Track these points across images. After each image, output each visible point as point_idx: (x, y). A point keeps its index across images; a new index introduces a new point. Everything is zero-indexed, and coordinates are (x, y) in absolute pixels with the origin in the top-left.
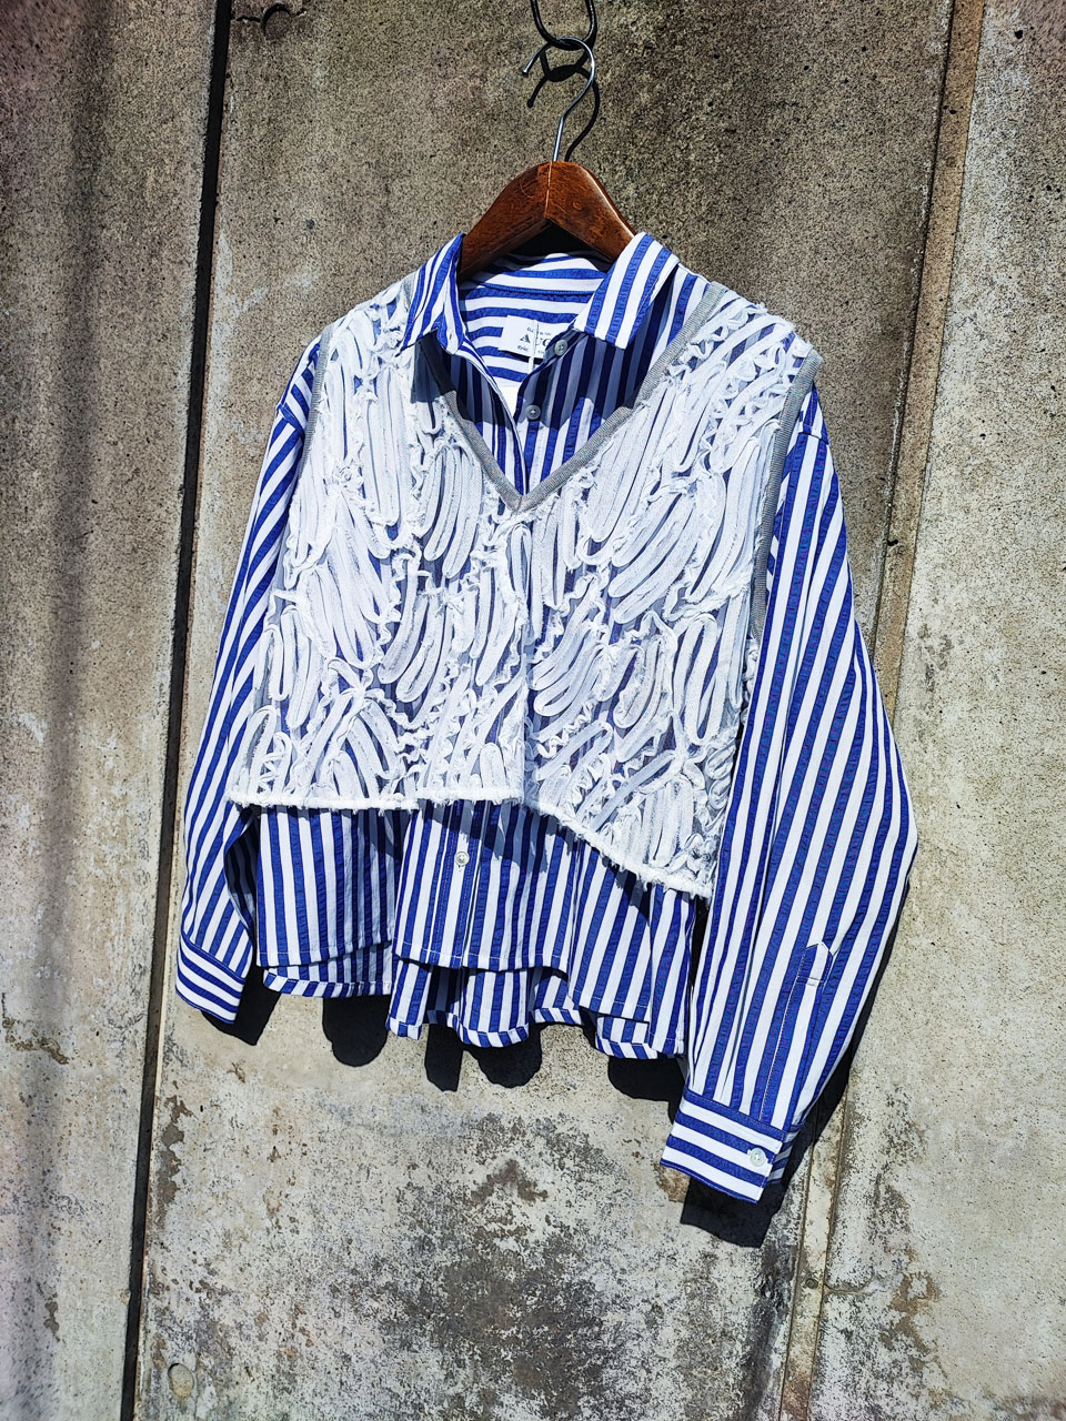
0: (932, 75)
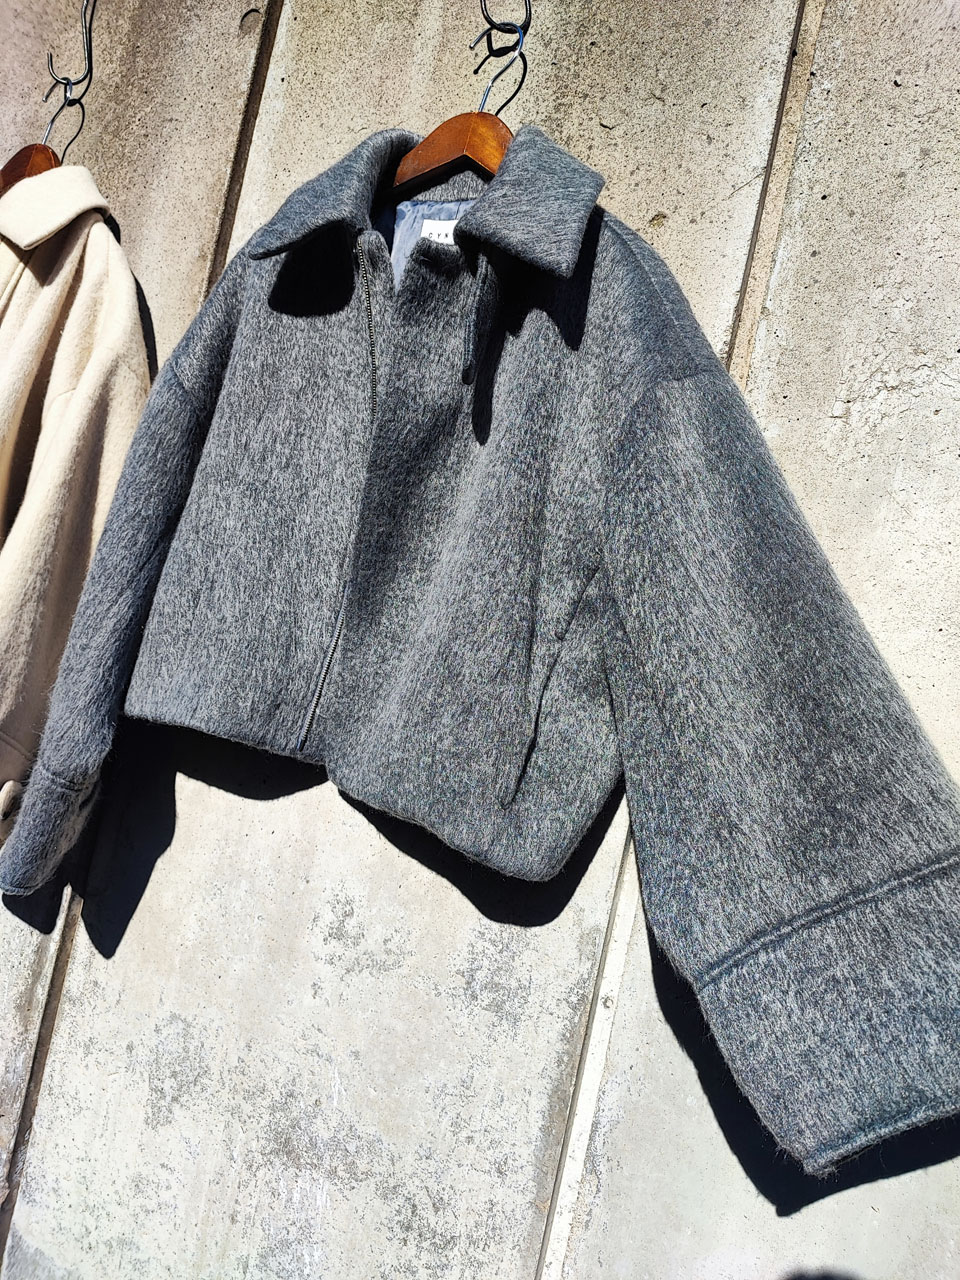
0: (241, 103)
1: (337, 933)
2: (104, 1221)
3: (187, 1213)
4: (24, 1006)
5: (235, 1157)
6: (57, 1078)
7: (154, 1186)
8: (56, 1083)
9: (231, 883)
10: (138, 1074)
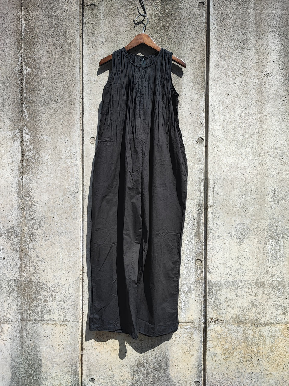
1: (274, 196)
2: (232, 268)
3: (252, 258)
4: (197, 235)
5: (261, 243)
6: (211, 246)
7: (243, 256)
8: (211, 247)
9: (246, 194)
10: (233, 238)
